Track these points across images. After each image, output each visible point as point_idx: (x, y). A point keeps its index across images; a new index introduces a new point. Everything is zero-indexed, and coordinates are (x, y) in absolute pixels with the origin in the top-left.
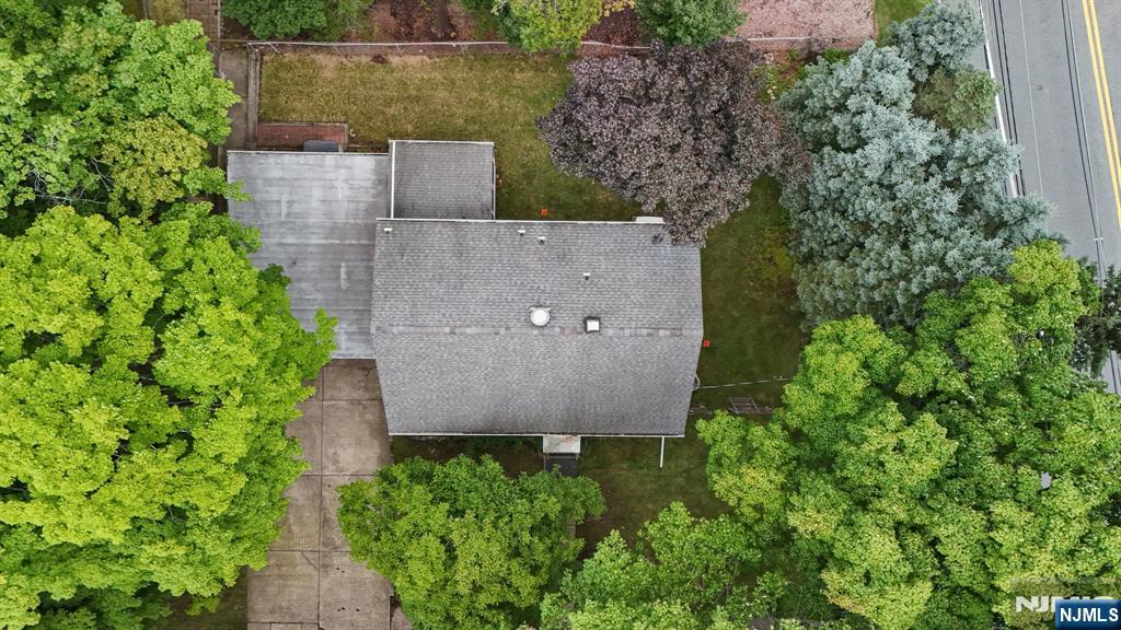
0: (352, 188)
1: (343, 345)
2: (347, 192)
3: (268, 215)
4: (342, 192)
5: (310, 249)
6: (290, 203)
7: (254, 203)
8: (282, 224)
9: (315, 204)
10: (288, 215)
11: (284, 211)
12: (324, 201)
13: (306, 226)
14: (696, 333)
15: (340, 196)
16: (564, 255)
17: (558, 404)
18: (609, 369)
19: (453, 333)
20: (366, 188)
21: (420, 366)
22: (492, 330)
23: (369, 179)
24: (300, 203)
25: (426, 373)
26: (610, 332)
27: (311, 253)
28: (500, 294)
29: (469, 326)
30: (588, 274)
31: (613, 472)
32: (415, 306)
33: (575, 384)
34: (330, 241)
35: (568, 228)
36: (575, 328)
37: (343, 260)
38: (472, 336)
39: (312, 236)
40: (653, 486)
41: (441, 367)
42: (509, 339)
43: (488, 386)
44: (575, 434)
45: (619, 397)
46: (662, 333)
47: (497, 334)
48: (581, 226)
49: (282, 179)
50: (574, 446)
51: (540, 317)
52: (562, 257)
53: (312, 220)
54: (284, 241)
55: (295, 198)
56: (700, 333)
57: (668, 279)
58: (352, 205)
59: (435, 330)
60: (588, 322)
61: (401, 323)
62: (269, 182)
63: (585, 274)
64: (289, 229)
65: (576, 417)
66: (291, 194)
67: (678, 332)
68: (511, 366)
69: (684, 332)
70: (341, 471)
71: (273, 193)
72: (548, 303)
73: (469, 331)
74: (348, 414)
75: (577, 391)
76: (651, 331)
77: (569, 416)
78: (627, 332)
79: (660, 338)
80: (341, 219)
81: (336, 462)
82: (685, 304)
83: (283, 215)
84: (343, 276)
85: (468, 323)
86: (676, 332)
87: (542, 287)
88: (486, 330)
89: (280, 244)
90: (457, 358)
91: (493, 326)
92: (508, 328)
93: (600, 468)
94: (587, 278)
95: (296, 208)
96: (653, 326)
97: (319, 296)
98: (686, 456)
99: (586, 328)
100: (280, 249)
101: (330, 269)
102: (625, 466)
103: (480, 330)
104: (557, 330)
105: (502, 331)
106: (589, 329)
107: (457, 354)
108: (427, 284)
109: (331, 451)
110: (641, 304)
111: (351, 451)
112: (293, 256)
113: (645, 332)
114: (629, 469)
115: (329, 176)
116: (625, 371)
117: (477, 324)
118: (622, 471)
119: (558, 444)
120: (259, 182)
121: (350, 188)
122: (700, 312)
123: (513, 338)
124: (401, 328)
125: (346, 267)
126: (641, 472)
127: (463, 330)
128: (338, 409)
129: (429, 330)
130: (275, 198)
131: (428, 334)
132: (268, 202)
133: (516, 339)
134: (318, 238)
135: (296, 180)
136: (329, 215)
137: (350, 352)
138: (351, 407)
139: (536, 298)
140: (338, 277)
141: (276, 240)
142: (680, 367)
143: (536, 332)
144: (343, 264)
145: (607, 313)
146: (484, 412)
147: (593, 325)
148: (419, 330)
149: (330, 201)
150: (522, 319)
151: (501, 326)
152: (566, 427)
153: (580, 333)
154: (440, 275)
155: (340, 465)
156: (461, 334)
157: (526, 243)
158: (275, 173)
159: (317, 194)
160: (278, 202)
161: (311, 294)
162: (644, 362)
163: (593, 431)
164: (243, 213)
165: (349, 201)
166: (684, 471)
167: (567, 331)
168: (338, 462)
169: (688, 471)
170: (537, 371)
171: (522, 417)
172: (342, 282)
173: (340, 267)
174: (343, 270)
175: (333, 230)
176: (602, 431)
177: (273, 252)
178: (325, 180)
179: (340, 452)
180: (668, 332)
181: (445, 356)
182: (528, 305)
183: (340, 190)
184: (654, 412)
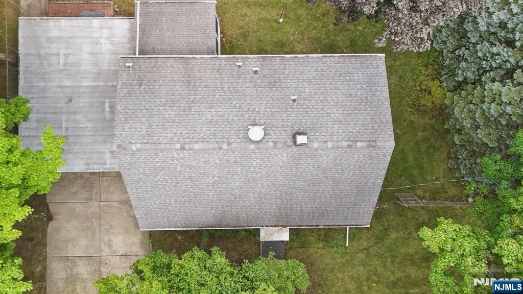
0: (112, 43)
1: (108, 162)
2: (109, 47)
3: (50, 65)
4: (105, 46)
5: (82, 90)
6: (67, 55)
7: (39, 55)
8: (60, 71)
9: (85, 56)
10: (65, 64)
11: (62, 61)
12: (91, 54)
13: (78, 72)
14: (388, 144)
15: (104, 49)
16: (275, 82)
17: (272, 204)
18: (313, 175)
19: (183, 149)
20: (123, 43)
21: (158, 177)
22: (216, 146)
23: (125, 37)
24: (74, 55)
25: (164, 183)
26: (316, 145)
27: (83, 93)
28: (222, 116)
29: (197, 142)
30: (295, 97)
31: (311, 251)
32: (151, 126)
33: (285, 188)
34: (97, 83)
35: (276, 60)
36: (285, 143)
37: (107, 97)
38: (200, 151)
39: (83, 80)
40: (341, 260)
41: (176, 177)
42: (230, 152)
43: (216, 191)
44: (285, 226)
45: (320, 198)
46: (359, 144)
47: (220, 148)
48: (288, 59)
49: (59, 38)
50: (284, 236)
51: (256, 133)
52: (273, 84)
53: (83, 68)
54: (62, 84)
55: (70, 51)
56: (391, 144)
57: (362, 100)
58: (113, 56)
59: (168, 146)
60: (298, 137)
61: (138, 141)
62: (49, 40)
63: (293, 98)
64: (67, 75)
65: (286, 213)
66: (67, 49)
67: (373, 144)
68: (233, 175)
69: (378, 144)
70: (114, 253)
71: (54, 48)
72: (262, 121)
73: (196, 147)
74: (118, 211)
75: (286, 194)
76: (350, 143)
77: (281, 213)
78: (330, 145)
79: (357, 149)
80: (105, 68)
81: (110, 246)
82: (377, 120)
83: (61, 65)
84: (107, 109)
85: (196, 140)
86: (372, 144)
87: (257, 110)
88: (211, 146)
89: (59, 87)
90: (188, 169)
91: (217, 142)
92: (229, 144)
93: (302, 247)
94: (294, 100)
95: (71, 59)
96: (352, 139)
97: (90, 125)
98: (365, 238)
99: (295, 142)
100: (59, 90)
101: (97, 104)
102: (320, 245)
103: (206, 146)
104: (271, 144)
105: (225, 146)
106: (298, 144)
107: (188, 166)
108: (161, 108)
109: (106, 238)
110: (341, 122)
111: (121, 238)
112: (69, 95)
113: (345, 144)
114: (324, 248)
115: (95, 35)
116: (326, 177)
117: (203, 140)
118: (317, 250)
119: (272, 234)
120: (43, 40)
121: (111, 44)
122: (390, 126)
123: (234, 152)
124: (139, 146)
125: (109, 102)
126: (332, 251)
127: (191, 146)
128: (111, 207)
129: (163, 147)
130: (55, 51)
131: (162, 151)
132: (48, 55)
133: (237, 153)
134: (88, 82)
135: (71, 38)
136: (96, 64)
137: (113, 166)
138: (120, 206)
139: (252, 118)
140: (103, 111)
141: (56, 83)
142: (372, 173)
143: (253, 146)
144: (107, 101)
145: (312, 129)
146: (213, 211)
147: (301, 139)
148: (153, 147)
149: (96, 54)
150: (241, 136)
151: (223, 142)
152: (278, 221)
153: (290, 147)
154: (172, 100)
155: (113, 248)
156: (190, 150)
157: (243, 73)
158: (54, 33)
159: (86, 48)
160: (58, 55)
161: (83, 123)
162: (342, 170)
163: (299, 224)
164: (31, 64)
165: (111, 53)
166: (364, 249)
167: (279, 145)
168: (111, 246)
169: (367, 249)
170: (254, 179)
171: (244, 215)
172: (107, 113)
173: (105, 102)
174: (107, 105)
175: (98, 75)
176: (306, 224)
177: (54, 93)
178: (92, 38)
179: (113, 238)
180: (365, 144)
181: (179, 168)
182: (246, 124)
183: (103, 45)
184: (349, 208)
